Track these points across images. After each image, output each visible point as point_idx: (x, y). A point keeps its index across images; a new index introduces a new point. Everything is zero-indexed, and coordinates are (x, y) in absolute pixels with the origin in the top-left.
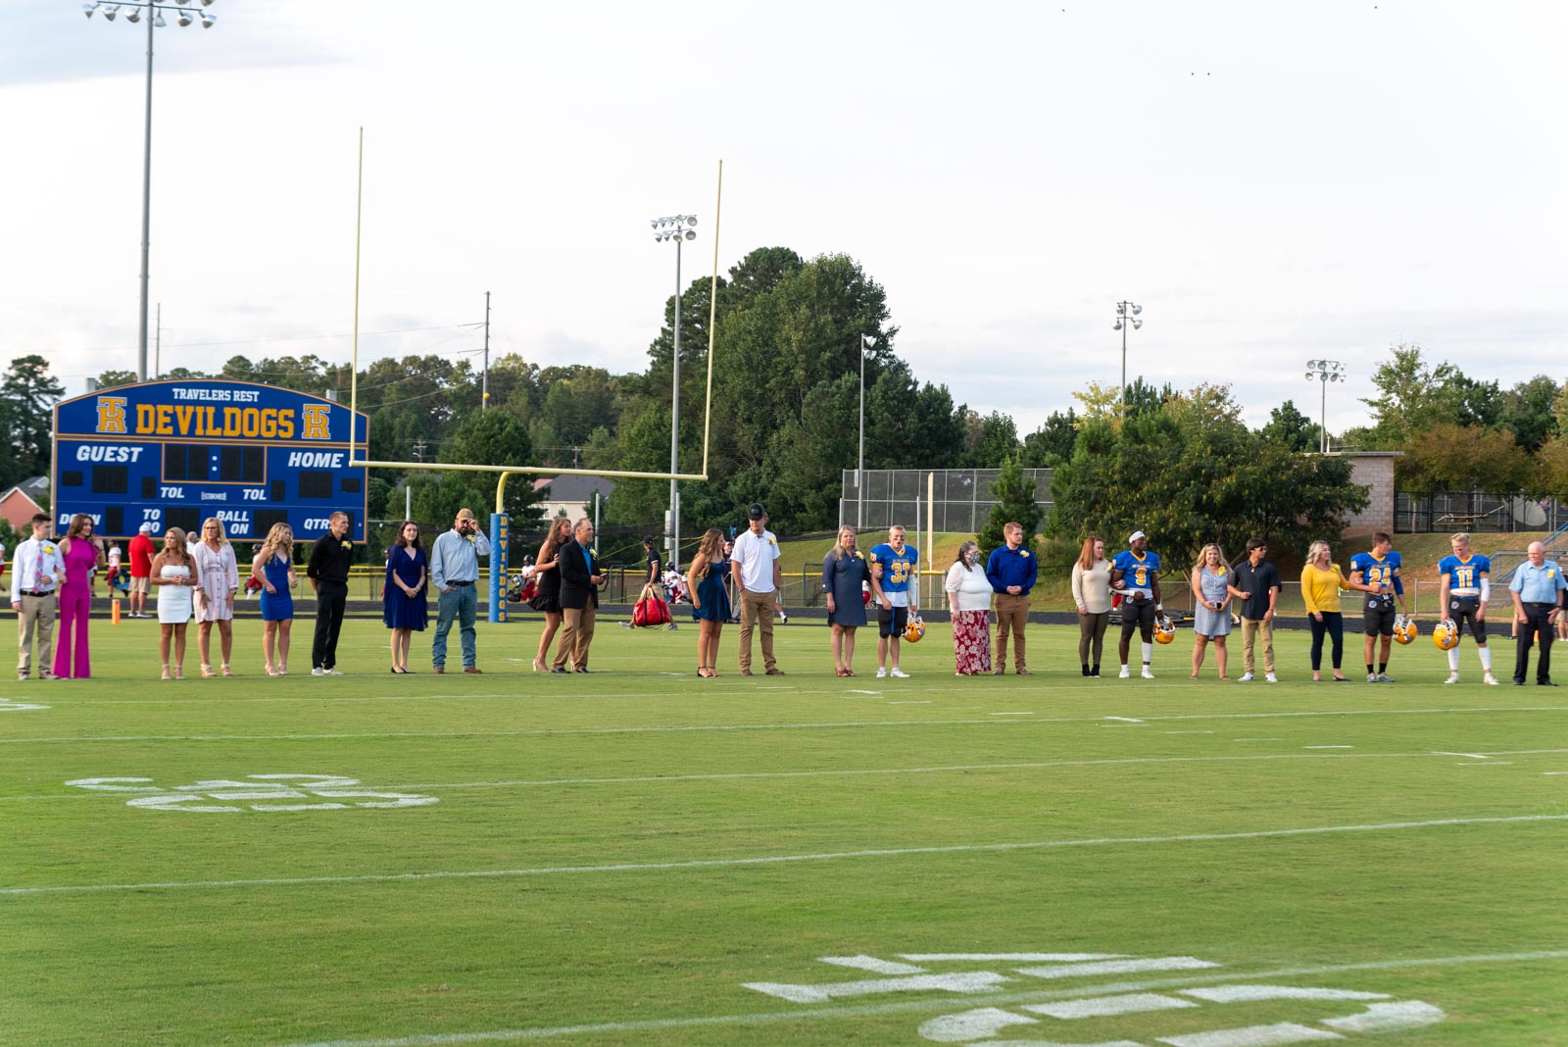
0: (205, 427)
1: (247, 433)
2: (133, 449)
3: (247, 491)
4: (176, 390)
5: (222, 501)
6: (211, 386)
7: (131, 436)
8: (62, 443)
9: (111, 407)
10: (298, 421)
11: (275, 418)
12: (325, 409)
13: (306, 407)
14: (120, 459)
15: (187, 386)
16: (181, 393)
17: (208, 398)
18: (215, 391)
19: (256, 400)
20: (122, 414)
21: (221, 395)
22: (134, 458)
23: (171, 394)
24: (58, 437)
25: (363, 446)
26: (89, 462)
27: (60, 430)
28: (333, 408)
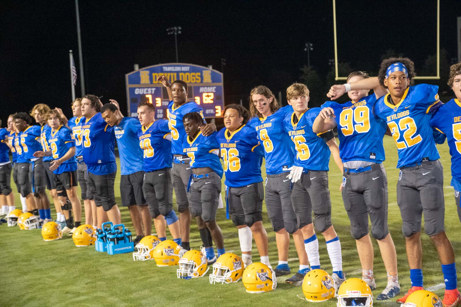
2: (152, 89)
6: (175, 66)
7: (151, 85)
8: (130, 89)
9: (144, 75)
10: (202, 77)
11: (195, 76)
12: (209, 72)
13: (204, 72)
14: (149, 93)
15: (167, 66)
16: (166, 69)
17: (174, 70)
18: (176, 68)
19: (189, 70)
20: (148, 77)
21: (178, 69)
22: (153, 92)
23: (163, 69)
24: (128, 86)
25: (221, 84)
26: (139, 94)
27: (129, 83)
28: (212, 72)
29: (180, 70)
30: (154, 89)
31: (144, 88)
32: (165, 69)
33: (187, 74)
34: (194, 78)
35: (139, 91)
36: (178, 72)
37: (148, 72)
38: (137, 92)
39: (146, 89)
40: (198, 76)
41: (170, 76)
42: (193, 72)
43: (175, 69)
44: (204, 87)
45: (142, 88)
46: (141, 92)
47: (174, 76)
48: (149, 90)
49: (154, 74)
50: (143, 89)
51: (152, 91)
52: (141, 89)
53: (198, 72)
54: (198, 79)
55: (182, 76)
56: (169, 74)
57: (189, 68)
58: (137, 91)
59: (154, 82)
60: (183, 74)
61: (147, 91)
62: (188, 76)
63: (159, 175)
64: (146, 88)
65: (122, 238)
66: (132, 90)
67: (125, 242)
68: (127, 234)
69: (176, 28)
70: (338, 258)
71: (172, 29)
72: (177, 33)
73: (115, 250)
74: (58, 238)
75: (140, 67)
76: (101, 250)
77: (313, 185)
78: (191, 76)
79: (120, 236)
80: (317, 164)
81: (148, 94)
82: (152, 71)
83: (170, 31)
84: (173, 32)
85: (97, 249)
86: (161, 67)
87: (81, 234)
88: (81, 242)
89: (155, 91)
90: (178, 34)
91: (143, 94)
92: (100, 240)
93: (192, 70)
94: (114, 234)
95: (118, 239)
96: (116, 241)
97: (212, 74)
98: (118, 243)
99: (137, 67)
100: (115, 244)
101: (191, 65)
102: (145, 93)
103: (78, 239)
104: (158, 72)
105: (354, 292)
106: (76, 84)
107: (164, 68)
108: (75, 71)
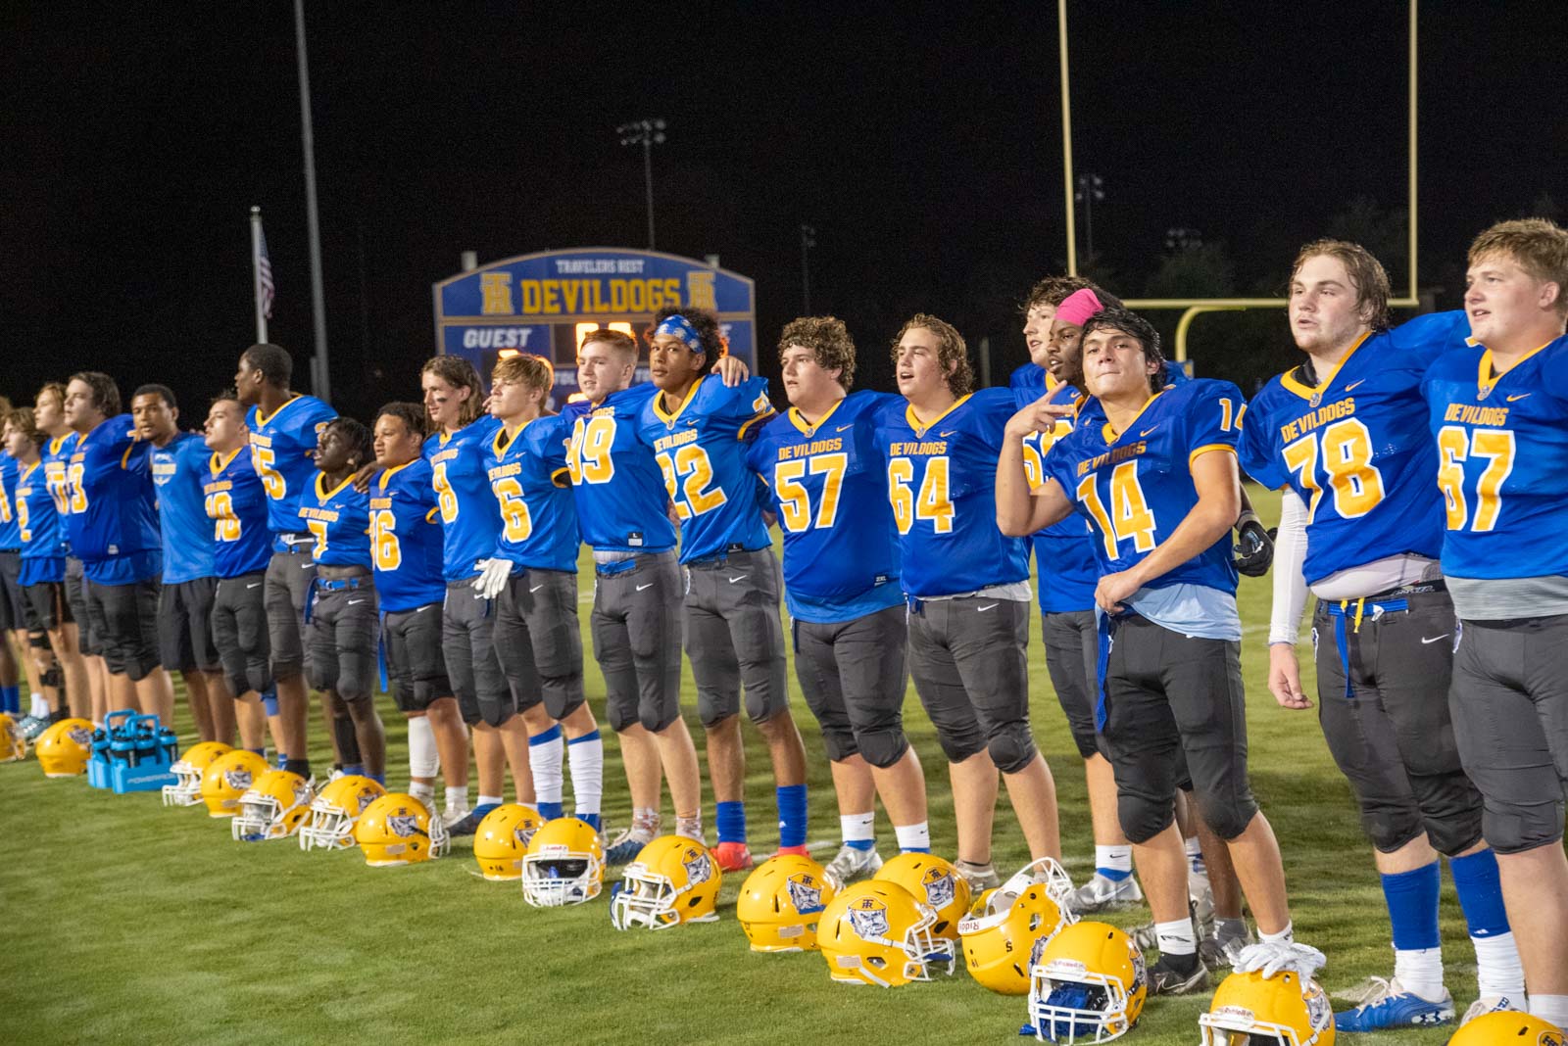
0: (592, 303)
2: (521, 330)
6: (594, 257)
7: (519, 317)
8: (448, 330)
9: (495, 286)
10: (684, 292)
11: (661, 290)
12: (711, 276)
13: (691, 275)
14: (508, 343)
15: (571, 258)
16: (566, 266)
17: (593, 271)
18: (599, 263)
19: (641, 270)
20: (507, 292)
21: (606, 266)
22: (524, 342)
23: (556, 267)
24: (443, 322)
25: (749, 316)
26: (478, 349)
27: (445, 314)
28: (718, 275)
29: (613, 271)
30: (525, 333)
31: (494, 328)
32: (563, 267)
33: (635, 283)
34: (659, 295)
35: (478, 338)
37: (507, 277)
38: (471, 339)
39: (499, 333)
41: (580, 290)
42: (656, 276)
43: (595, 266)
45: (486, 328)
46: (485, 339)
47: (591, 289)
48: (511, 333)
49: (526, 284)
50: (489, 333)
51: (519, 337)
52: (482, 333)
53: (673, 276)
55: (619, 290)
56: (576, 284)
57: (640, 263)
58: (472, 337)
59: (527, 309)
60: (621, 283)
61: (504, 338)
62: (637, 290)
63: (249, 586)
64: (500, 327)
65: (152, 752)
66: (455, 335)
67: (159, 761)
68: (164, 739)
69: (646, 125)
70: (590, 785)
71: (636, 126)
72: (651, 138)
73: (130, 781)
74: (13, 758)
75: (481, 262)
76: (101, 783)
77: (540, 604)
78: (650, 290)
79: (143, 744)
80: (546, 554)
81: (506, 348)
82: (519, 275)
83: (626, 135)
84: (639, 137)
85: (91, 781)
86: (551, 261)
87: (59, 742)
88: (58, 766)
89: (530, 337)
90: (654, 145)
91: (491, 347)
92: (97, 759)
93: (653, 271)
94: (127, 740)
95: (140, 754)
96: (132, 759)
97: (719, 283)
98: (138, 764)
99: (470, 260)
100: (129, 766)
101: (648, 253)
102: (497, 344)
103: (51, 757)
104: (539, 278)
105: (553, 849)
106: (270, 316)
107: (560, 263)
108: (267, 272)
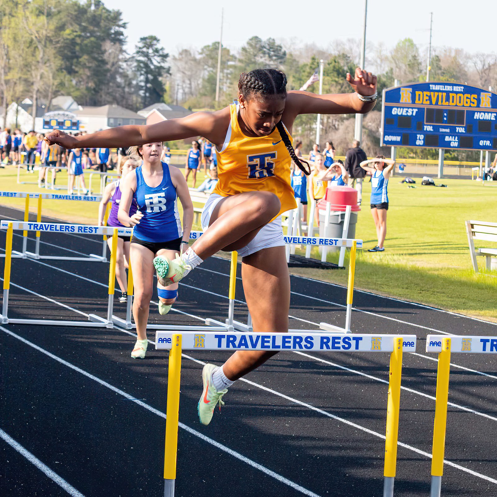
0: (442, 102)
1: (458, 104)
2: (414, 109)
3: (457, 128)
4: (431, 86)
5: (448, 132)
7: (413, 105)
8: (386, 107)
10: (479, 100)
12: (490, 95)
13: (482, 93)
16: (433, 87)
17: (444, 89)
18: (446, 87)
19: (462, 91)
21: (449, 88)
24: (385, 104)
26: (397, 115)
27: (386, 101)
29: (451, 90)
31: (403, 108)
34: (468, 100)
36: (448, 93)
40: (474, 98)
44: (480, 112)
46: (400, 112)
47: (442, 96)
48: (410, 110)
49: (417, 93)
51: (413, 112)
52: (399, 109)
54: (473, 103)
55: (453, 97)
56: (436, 94)
57: (462, 88)
58: (395, 110)
59: (417, 101)
61: (407, 111)
62: (460, 97)
64: (406, 108)
78: (465, 98)
82: (415, 89)
89: (417, 112)
102: (404, 114)
